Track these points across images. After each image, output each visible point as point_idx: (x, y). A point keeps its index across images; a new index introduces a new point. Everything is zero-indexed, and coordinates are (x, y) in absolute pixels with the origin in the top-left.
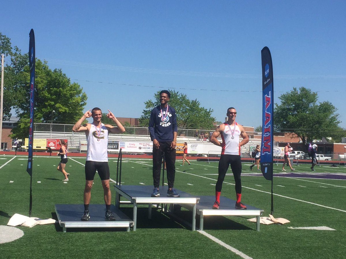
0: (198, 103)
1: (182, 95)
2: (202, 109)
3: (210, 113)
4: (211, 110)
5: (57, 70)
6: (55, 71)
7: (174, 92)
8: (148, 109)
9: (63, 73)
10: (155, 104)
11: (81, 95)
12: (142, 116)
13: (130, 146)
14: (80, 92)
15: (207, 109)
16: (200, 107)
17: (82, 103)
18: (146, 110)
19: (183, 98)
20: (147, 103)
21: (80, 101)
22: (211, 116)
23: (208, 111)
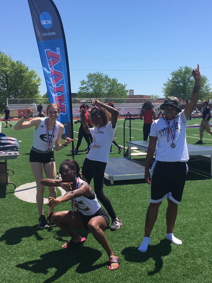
0: (116, 80)
1: (105, 76)
2: (119, 84)
3: (125, 87)
4: (125, 85)
5: (19, 62)
6: (17, 62)
7: (100, 73)
8: (82, 86)
9: (23, 63)
10: (87, 82)
11: (36, 78)
12: (79, 91)
13: (75, 111)
14: (36, 76)
15: (123, 84)
16: (118, 83)
17: (38, 84)
18: (81, 86)
19: (106, 77)
20: (82, 82)
21: (36, 82)
22: (126, 89)
23: (123, 85)
